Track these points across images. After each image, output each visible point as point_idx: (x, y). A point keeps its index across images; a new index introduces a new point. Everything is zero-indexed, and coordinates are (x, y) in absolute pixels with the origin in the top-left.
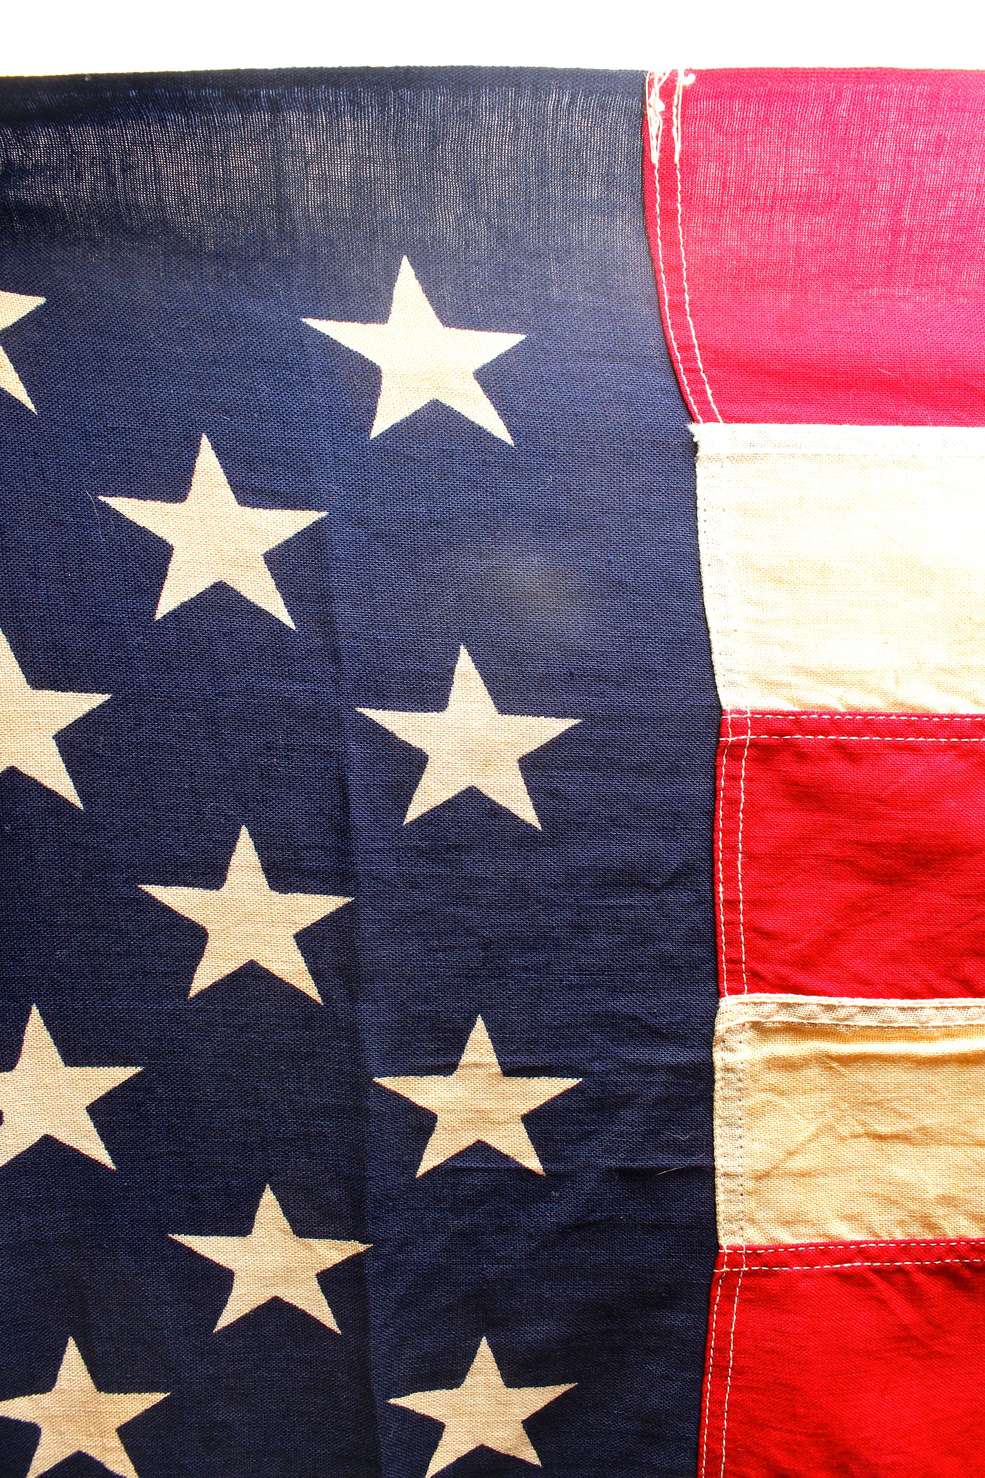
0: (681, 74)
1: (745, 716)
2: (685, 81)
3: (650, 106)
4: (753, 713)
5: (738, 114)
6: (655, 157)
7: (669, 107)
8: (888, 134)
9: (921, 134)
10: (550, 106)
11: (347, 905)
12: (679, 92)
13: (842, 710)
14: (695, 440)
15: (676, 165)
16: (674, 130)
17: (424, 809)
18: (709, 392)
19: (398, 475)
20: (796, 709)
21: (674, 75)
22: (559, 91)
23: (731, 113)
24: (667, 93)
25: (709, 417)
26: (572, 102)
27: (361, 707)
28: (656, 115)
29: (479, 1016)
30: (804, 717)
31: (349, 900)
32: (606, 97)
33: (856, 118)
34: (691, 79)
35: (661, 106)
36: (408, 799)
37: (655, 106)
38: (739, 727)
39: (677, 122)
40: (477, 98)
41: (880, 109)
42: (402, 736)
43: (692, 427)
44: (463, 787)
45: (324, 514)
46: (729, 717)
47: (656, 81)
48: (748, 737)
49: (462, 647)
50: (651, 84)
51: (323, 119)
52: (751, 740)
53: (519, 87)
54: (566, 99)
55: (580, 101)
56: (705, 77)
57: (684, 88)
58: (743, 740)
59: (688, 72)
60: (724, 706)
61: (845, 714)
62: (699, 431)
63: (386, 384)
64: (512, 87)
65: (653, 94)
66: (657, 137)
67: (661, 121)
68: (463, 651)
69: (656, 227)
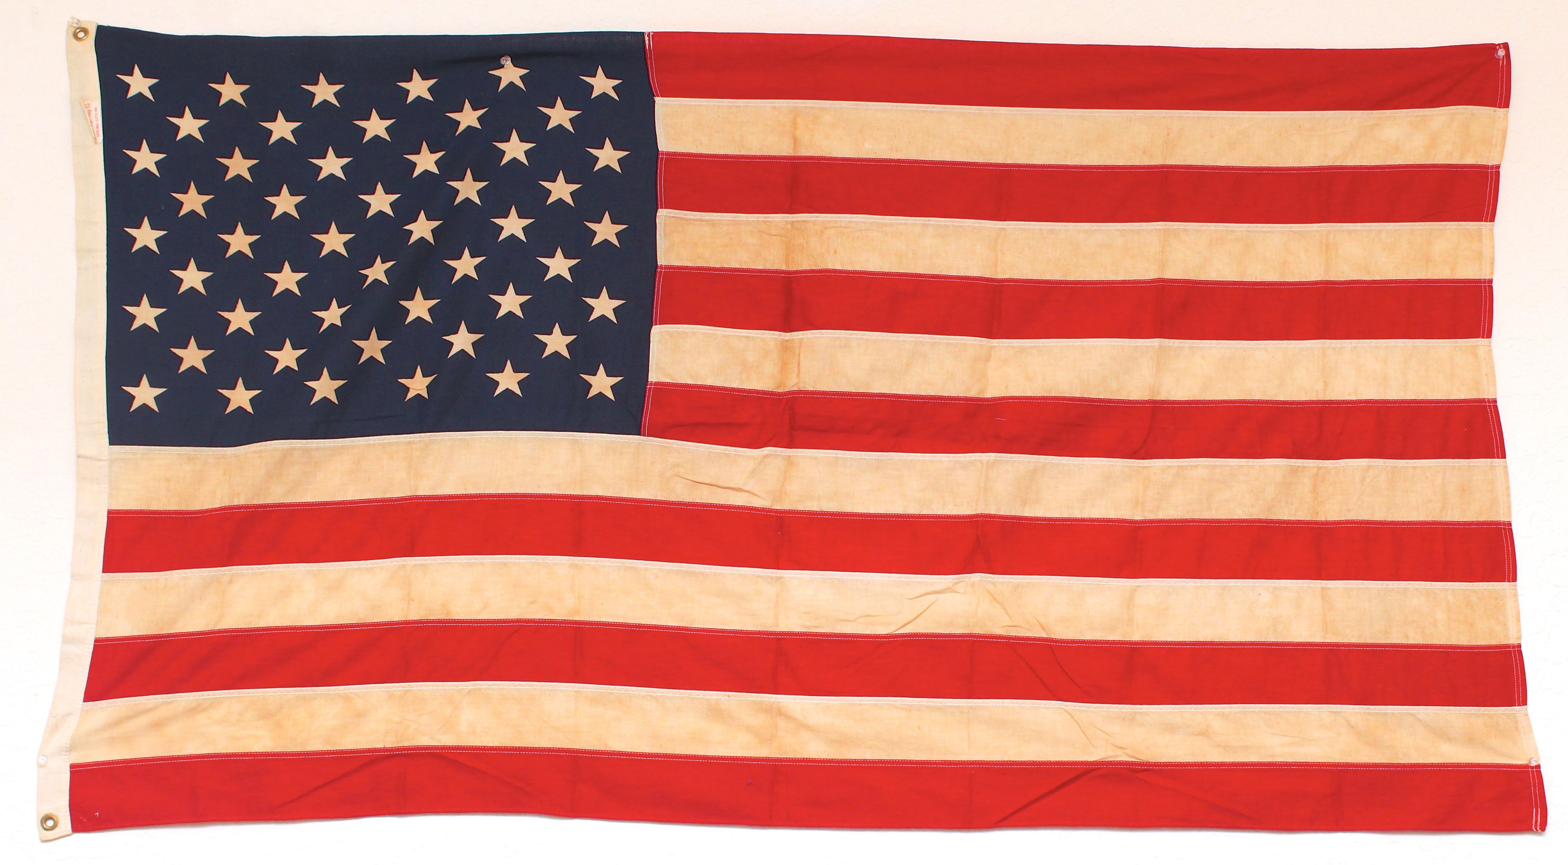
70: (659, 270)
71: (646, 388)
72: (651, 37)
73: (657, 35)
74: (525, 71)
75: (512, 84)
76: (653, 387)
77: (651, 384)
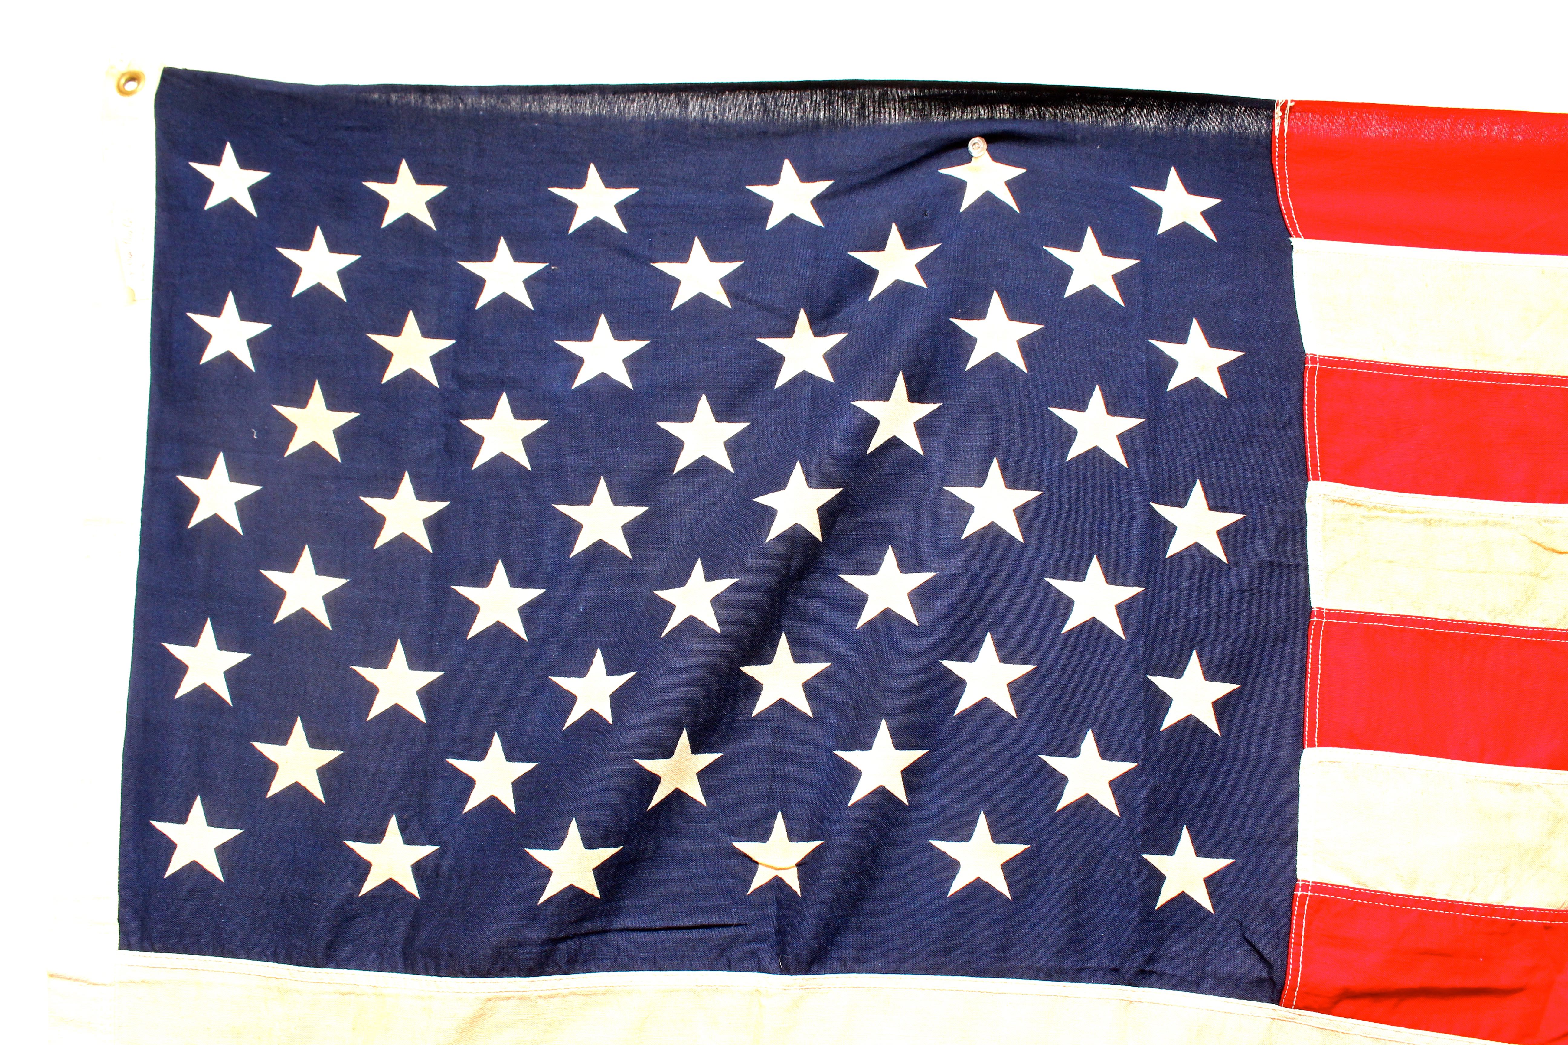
0: (1289, 102)
2: (1290, 104)
3: (1276, 113)
5: (1311, 119)
6: (1277, 133)
7: (1283, 114)
8: (1373, 129)
9: (1386, 129)
10: (1236, 112)
12: (1288, 108)
14: (1292, 244)
15: (1284, 137)
16: (1285, 124)
18: (1298, 227)
21: (1286, 102)
23: (1308, 118)
24: (1283, 109)
25: (1298, 236)
26: (1245, 111)
28: (1278, 117)
32: (1258, 108)
33: (1359, 122)
34: (1293, 104)
35: (1280, 114)
37: (1278, 113)
39: (1286, 120)
40: (1208, 107)
41: (1369, 120)
43: (1291, 239)
45: (1139, 261)
47: (1279, 103)
49: (1194, 318)
50: (1277, 105)
51: (1145, 112)
54: (1243, 109)
55: (1248, 110)
56: (1299, 103)
57: (1289, 106)
59: (1292, 101)
62: (1294, 241)
63: (1164, 214)
65: (1277, 108)
66: (1278, 126)
67: (1280, 119)
68: (1194, 320)
70: (1315, 619)
71: (1293, 897)
72: (1287, 112)
73: (1302, 108)
74: (1018, 172)
75: (988, 198)
76: (1310, 894)
77: (1305, 887)
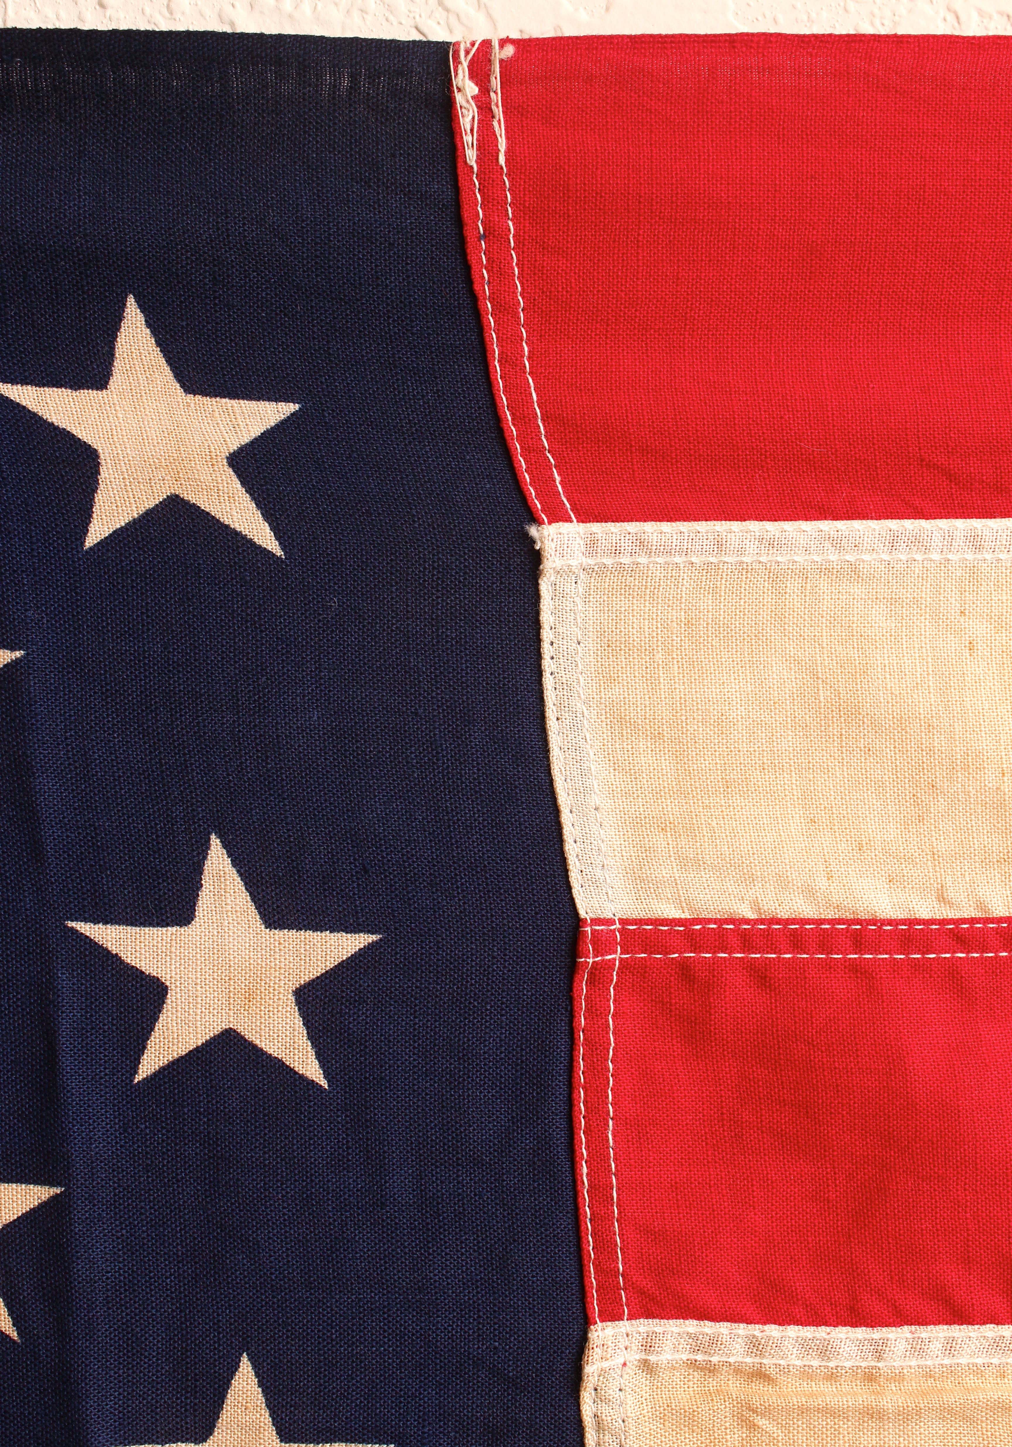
0: (496, 44)
1: (612, 927)
2: (502, 55)
3: (459, 90)
4: (623, 922)
6: (471, 156)
7: (485, 89)
10: (324, 93)
11: (55, 1198)
12: (495, 69)
13: (751, 915)
14: (537, 547)
15: (502, 168)
16: (495, 122)
17: (163, 1062)
18: (558, 479)
19: (124, 599)
20: (686, 915)
21: (486, 45)
22: (334, 71)
24: (479, 70)
25: (558, 515)
26: (353, 88)
27: (72, 921)
28: (468, 101)
29: (245, 1354)
30: (698, 927)
31: (58, 1190)
32: (398, 79)
34: (510, 52)
35: (472, 89)
36: (141, 1048)
37: (465, 89)
38: (603, 943)
39: (497, 111)
40: (225, 82)
42: (129, 959)
43: (533, 530)
44: (217, 1030)
45: (18, 654)
46: (588, 929)
47: (462, 54)
48: (616, 956)
49: (213, 837)
50: (456, 60)
52: (621, 960)
53: (280, 66)
54: (345, 84)
55: (364, 86)
56: (524, 48)
57: (501, 61)
58: (609, 960)
59: (504, 42)
60: (582, 914)
61: (757, 921)
62: (543, 534)
63: (105, 473)
64: (271, 65)
65: (460, 72)
66: (472, 130)
67: (476, 110)
68: (215, 842)
69: (480, 252)
